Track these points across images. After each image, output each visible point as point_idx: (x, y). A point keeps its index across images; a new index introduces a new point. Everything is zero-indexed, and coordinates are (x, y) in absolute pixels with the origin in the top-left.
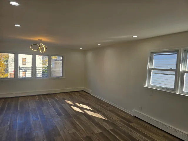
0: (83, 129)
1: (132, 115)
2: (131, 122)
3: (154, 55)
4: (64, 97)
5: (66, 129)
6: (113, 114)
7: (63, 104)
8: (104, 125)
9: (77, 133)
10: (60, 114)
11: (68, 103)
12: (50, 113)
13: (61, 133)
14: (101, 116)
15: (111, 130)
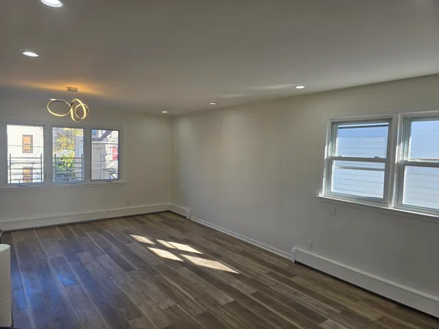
0: (192, 298)
1: (290, 259)
2: (293, 276)
3: (339, 128)
4: (126, 228)
5: (152, 300)
6: (249, 261)
7: (128, 245)
8: (236, 284)
9: (179, 307)
10: (127, 268)
11: (141, 241)
12: (101, 265)
13: (142, 309)
14: (226, 267)
15: (253, 295)
